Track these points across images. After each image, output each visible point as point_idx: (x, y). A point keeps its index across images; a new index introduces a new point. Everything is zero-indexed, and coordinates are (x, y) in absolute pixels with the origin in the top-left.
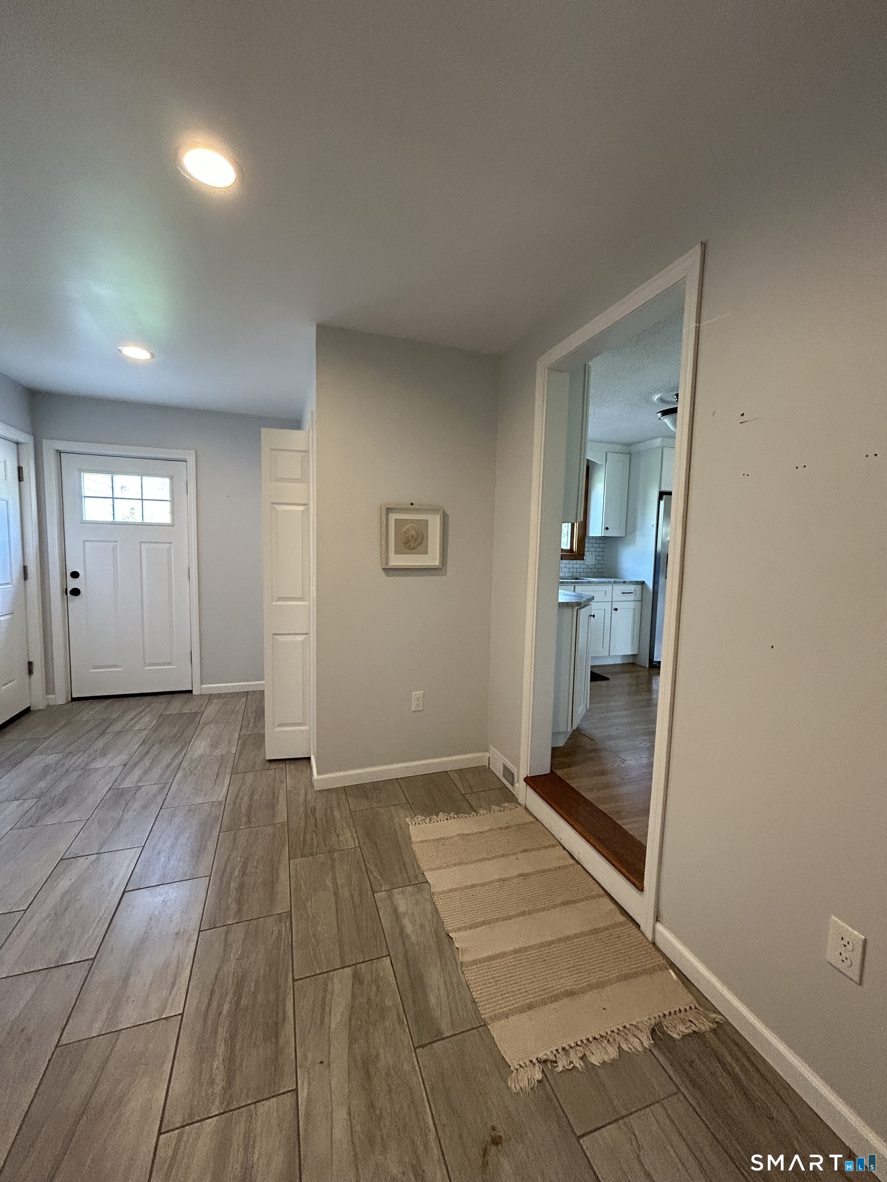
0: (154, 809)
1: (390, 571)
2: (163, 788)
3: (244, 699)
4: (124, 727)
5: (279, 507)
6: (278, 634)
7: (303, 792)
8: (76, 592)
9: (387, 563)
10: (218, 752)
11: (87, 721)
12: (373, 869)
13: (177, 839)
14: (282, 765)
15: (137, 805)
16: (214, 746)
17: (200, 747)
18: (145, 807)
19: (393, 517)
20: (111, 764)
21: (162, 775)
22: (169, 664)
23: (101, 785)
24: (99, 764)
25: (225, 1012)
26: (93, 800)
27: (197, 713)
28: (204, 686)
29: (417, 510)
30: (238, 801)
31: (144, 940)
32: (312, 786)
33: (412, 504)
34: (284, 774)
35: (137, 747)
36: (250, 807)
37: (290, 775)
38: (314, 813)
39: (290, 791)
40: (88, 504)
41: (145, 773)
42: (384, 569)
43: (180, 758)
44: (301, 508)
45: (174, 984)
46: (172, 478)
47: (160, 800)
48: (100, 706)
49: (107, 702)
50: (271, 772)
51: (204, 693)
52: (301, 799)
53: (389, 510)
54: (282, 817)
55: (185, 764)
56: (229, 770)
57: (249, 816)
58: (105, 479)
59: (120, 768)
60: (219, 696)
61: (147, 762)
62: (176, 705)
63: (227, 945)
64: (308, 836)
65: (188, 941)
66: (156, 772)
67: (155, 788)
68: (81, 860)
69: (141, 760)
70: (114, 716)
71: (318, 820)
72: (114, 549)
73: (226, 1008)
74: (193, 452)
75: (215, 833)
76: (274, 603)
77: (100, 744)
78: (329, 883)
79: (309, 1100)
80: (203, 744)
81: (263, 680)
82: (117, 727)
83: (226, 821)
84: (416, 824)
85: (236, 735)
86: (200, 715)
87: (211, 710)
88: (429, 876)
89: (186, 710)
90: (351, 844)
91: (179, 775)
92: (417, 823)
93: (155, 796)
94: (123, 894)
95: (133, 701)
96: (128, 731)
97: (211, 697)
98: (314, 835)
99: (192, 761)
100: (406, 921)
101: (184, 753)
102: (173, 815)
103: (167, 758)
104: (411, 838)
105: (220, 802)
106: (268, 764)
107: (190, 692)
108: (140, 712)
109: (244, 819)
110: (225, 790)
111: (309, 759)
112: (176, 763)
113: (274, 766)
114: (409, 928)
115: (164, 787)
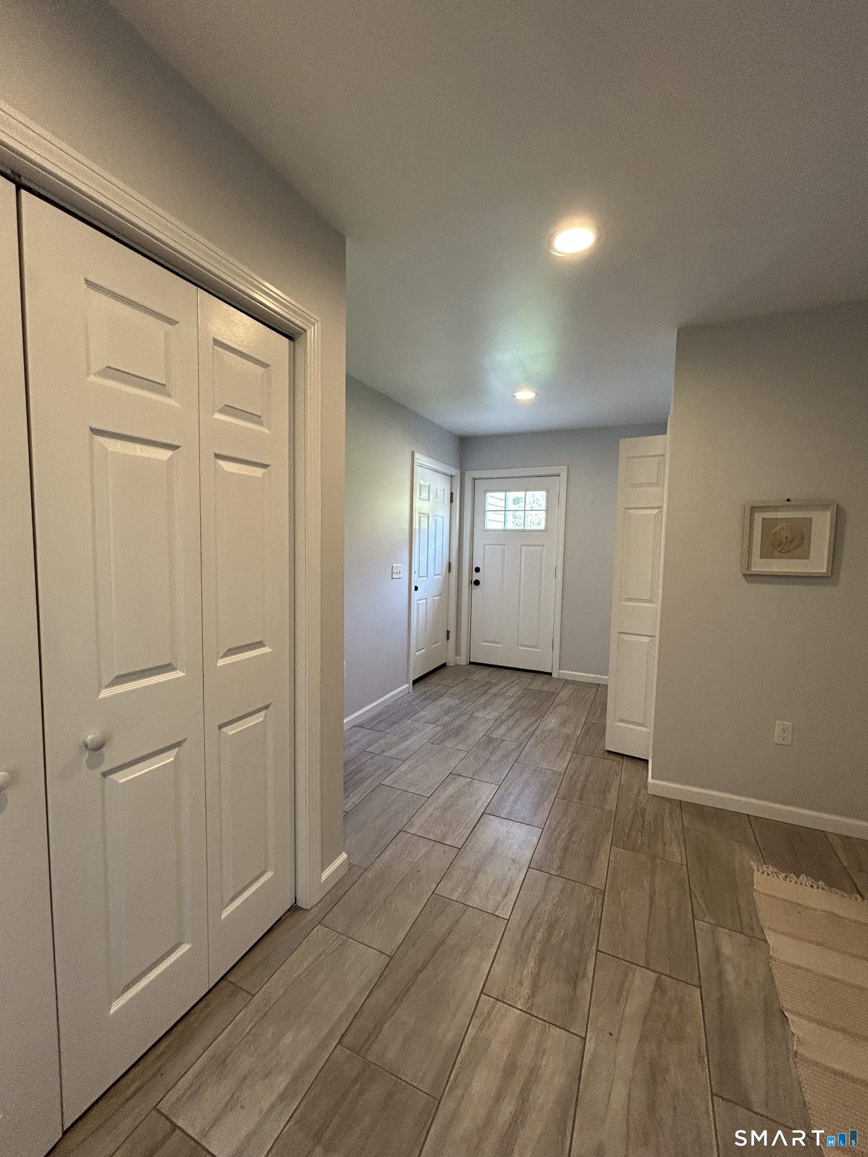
0: (511, 760)
1: (751, 577)
2: (519, 746)
3: (595, 690)
4: (498, 692)
5: (631, 511)
6: (624, 633)
7: (636, 790)
8: (477, 583)
9: (749, 568)
10: (565, 731)
11: (477, 681)
12: (698, 895)
13: (523, 789)
14: (618, 759)
15: (500, 753)
16: (563, 724)
17: (551, 722)
18: (505, 757)
19: (759, 517)
20: (487, 717)
21: (520, 735)
22: (534, 647)
23: (480, 730)
24: (480, 714)
25: (538, 938)
26: (472, 740)
27: (553, 693)
28: (561, 671)
29: (793, 506)
30: (575, 777)
31: (492, 852)
32: (646, 788)
33: (788, 500)
34: (621, 766)
35: (506, 708)
36: (584, 787)
37: (626, 771)
38: (643, 815)
39: (623, 785)
40: (489, 515)
41: (510, 729)
42: (744, 575)
43: (535, 727)
44: (655, 511)
45: (506, 895)
46: (548, 491)
47: (516, 754)
48: (487, 671)
49: (492, 669)
50: (607, 762)
51: (561, 678)
52: (633, 796)
53: (754, 509)
54: (611, 805)
55: (538, 733)
56: (571, 749)
57: (582, 793)
58: (501, 495)
59: (493, 721)
60: (573, 683)
61: (510, 723)
62: (538, 683)
63: (546, 890)
64: (633, 833)
65: (520, 870)
66: (516, 733)
67: (513, 745)
68: (462, 778)
69: (508, 719)
70: (494, 681)
71: (646, 822)
72: (503, 550)
73: (539, 936)
74: (565, 467)
75: (553, 796)
76: (622, 603)
77: (482, 700)
78: (646, 884)
79: (594, 1056)
80: (554, 720)
81: (607, 675)
82: (495, 690)
83: (562, 791)
84: (763, 872)
85: (583, 720)
86: (555, 696)
87: (565, 693)
88: (770, 937)
89: (545, 688)
90: (678, 859)
91: (533, 739)
92: (766, 873)
93: (513, 750)
94: (482, 815)
95: (508, 672)
96: (501, 695)
97: (566, 682)
98: (640, 834)
99: (543, 731)
100: (728, 967)
101: (538, 723)
102: (523, 770)
103: (525, 724)
104: (754, 885)
105: (560, 774)
106: (607, 754)
107: (550, 674)
108: (513, 682)
109: (578, 795)
110: (566, 763)
111: (647, 761)
112: (532, 729)
113: (611, 757)
114: (730, 976)
115: (521, 746)
